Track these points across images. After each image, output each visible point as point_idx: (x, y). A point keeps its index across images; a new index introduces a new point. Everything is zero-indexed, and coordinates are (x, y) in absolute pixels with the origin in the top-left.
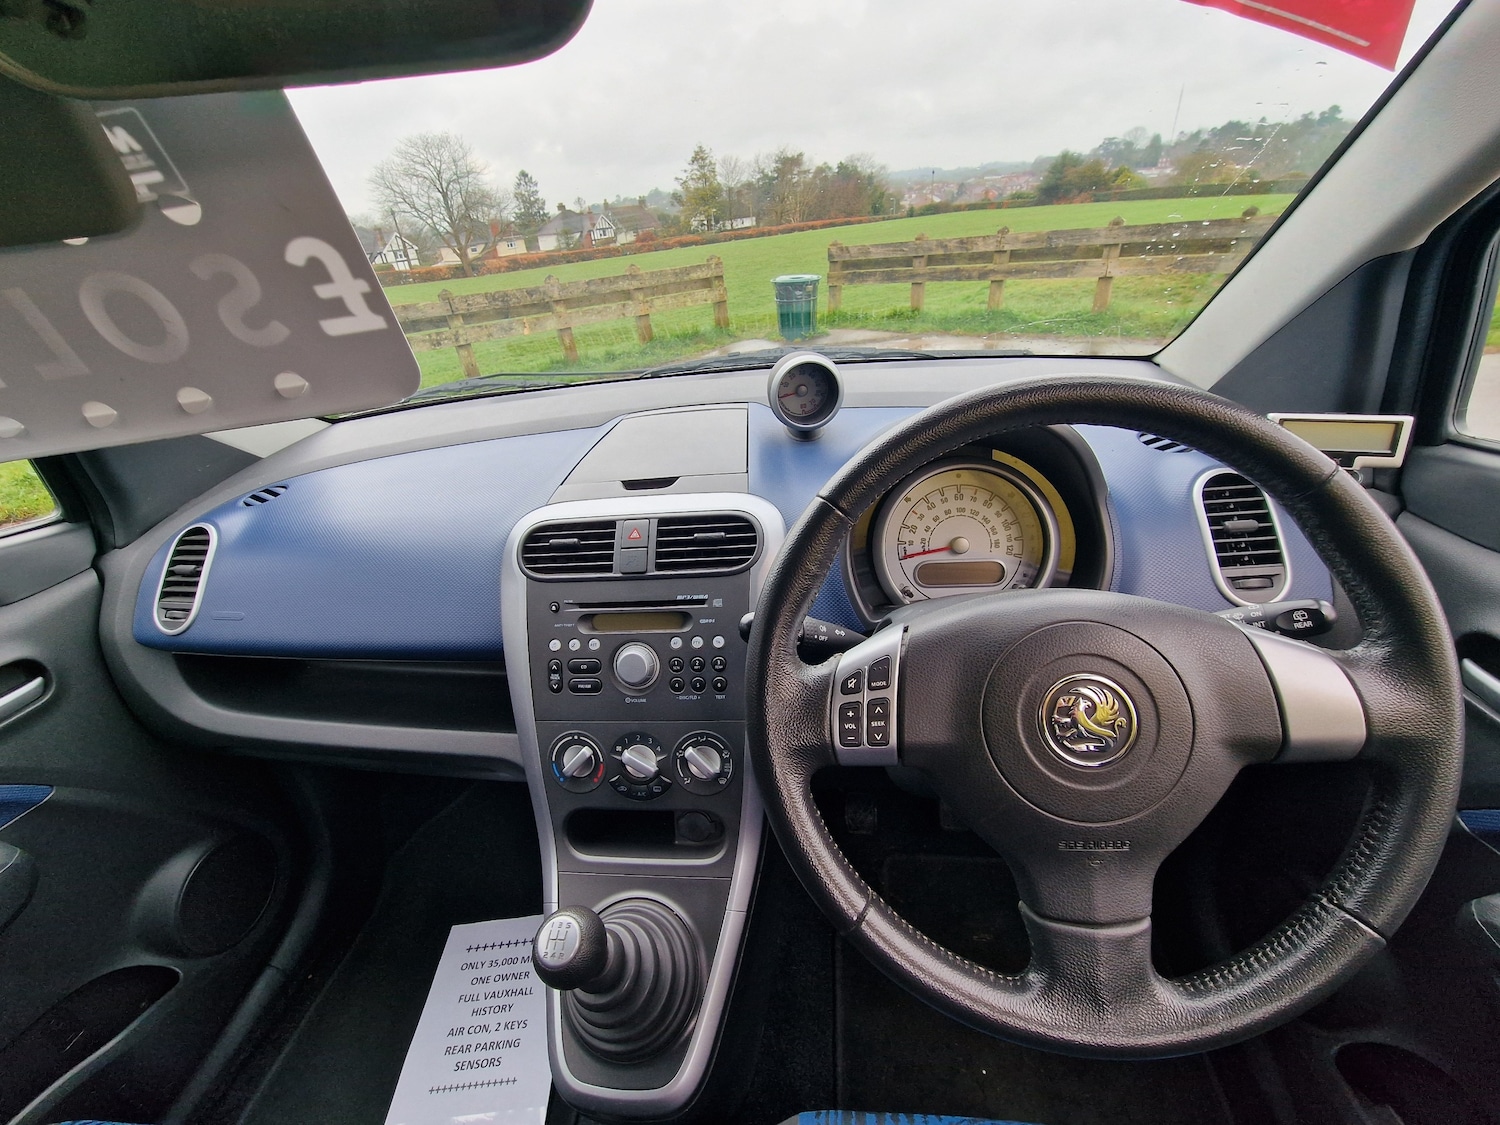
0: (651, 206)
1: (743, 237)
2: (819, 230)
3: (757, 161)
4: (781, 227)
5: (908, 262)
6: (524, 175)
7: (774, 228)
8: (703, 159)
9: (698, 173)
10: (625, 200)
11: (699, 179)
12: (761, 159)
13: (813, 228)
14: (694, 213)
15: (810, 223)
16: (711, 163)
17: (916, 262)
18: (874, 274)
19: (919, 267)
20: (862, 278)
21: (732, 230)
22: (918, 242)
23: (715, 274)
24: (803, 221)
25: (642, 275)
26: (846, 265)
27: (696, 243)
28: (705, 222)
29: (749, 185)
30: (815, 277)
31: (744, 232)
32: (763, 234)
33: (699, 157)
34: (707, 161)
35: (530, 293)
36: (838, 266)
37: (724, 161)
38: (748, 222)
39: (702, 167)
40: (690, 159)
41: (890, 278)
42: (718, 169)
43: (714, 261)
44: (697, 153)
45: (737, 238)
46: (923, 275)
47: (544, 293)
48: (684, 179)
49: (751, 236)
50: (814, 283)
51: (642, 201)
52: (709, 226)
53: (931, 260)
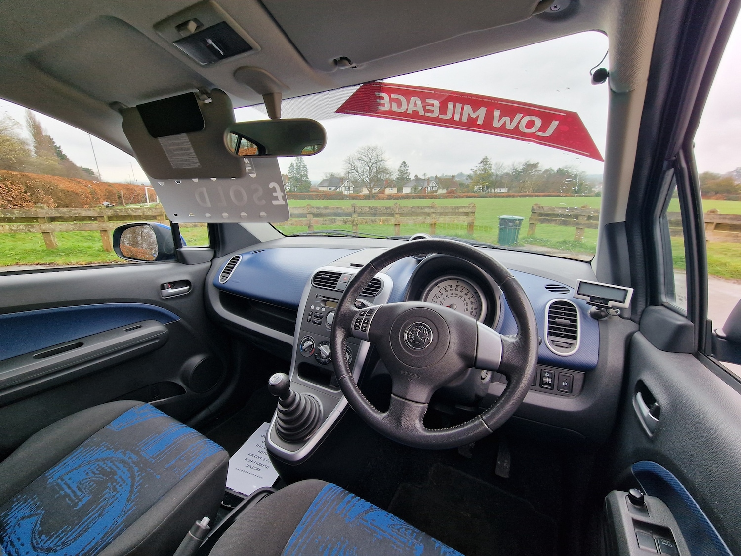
0: (457, 179)
1: (499, 196)
2: (541, 198)
3: (513, 165)
4: (520, 194)
5: (577, 217)
6: (404, 162)
7: (516, 194)
8: (486, 162)
9: (483, 168)
10: (446, 176)
11: (482, 170)
12: (515, 165)
13: (538, 196)
14: (477, 183)
15: (537, 194)
16: (490, 164)
17: (581, 218)
18: (556, 220)
19: (583, 220)
20: (549, 221)
21: (494, 193)
22: (583, 208)
23: (471, 211)
24: (533, 192)
25: (437, 207)
26: (541, 214)
27: (475, 197)
28: (481, 188)
29: (507, 174)
30: (521, 218)
31: (500, 194)
32: (509, 196)
33: (484, 161)
34: (488, 163)
35: (387, 208)
36: (536, 214)
37: (497, 164)
38: (503, 190)
39: (485, 165)
40: (479, 162)
41: (565, 223)
42: (493, 167)
43: (472, 205)
44: (484, 159)
45: (495, 196)
46: (584, 224)
47: (393, 209)
48: (475, 169)
49: (503, 197)
50: (520, 221)
51: (453, 177)
52: (483, 190)
53: (589, 218)
